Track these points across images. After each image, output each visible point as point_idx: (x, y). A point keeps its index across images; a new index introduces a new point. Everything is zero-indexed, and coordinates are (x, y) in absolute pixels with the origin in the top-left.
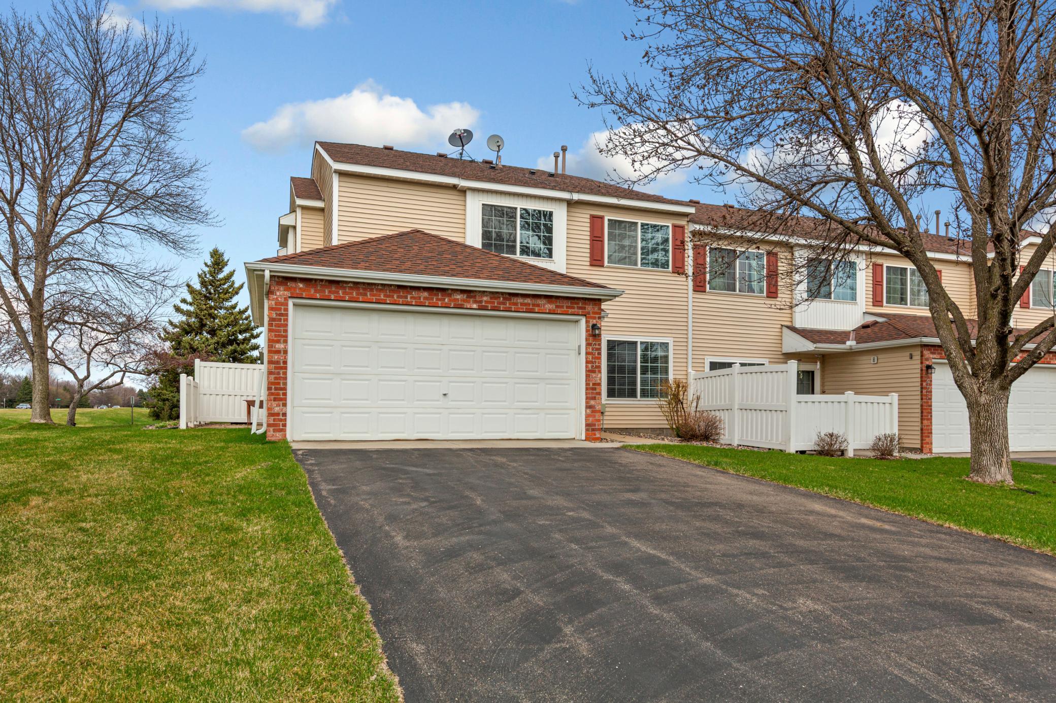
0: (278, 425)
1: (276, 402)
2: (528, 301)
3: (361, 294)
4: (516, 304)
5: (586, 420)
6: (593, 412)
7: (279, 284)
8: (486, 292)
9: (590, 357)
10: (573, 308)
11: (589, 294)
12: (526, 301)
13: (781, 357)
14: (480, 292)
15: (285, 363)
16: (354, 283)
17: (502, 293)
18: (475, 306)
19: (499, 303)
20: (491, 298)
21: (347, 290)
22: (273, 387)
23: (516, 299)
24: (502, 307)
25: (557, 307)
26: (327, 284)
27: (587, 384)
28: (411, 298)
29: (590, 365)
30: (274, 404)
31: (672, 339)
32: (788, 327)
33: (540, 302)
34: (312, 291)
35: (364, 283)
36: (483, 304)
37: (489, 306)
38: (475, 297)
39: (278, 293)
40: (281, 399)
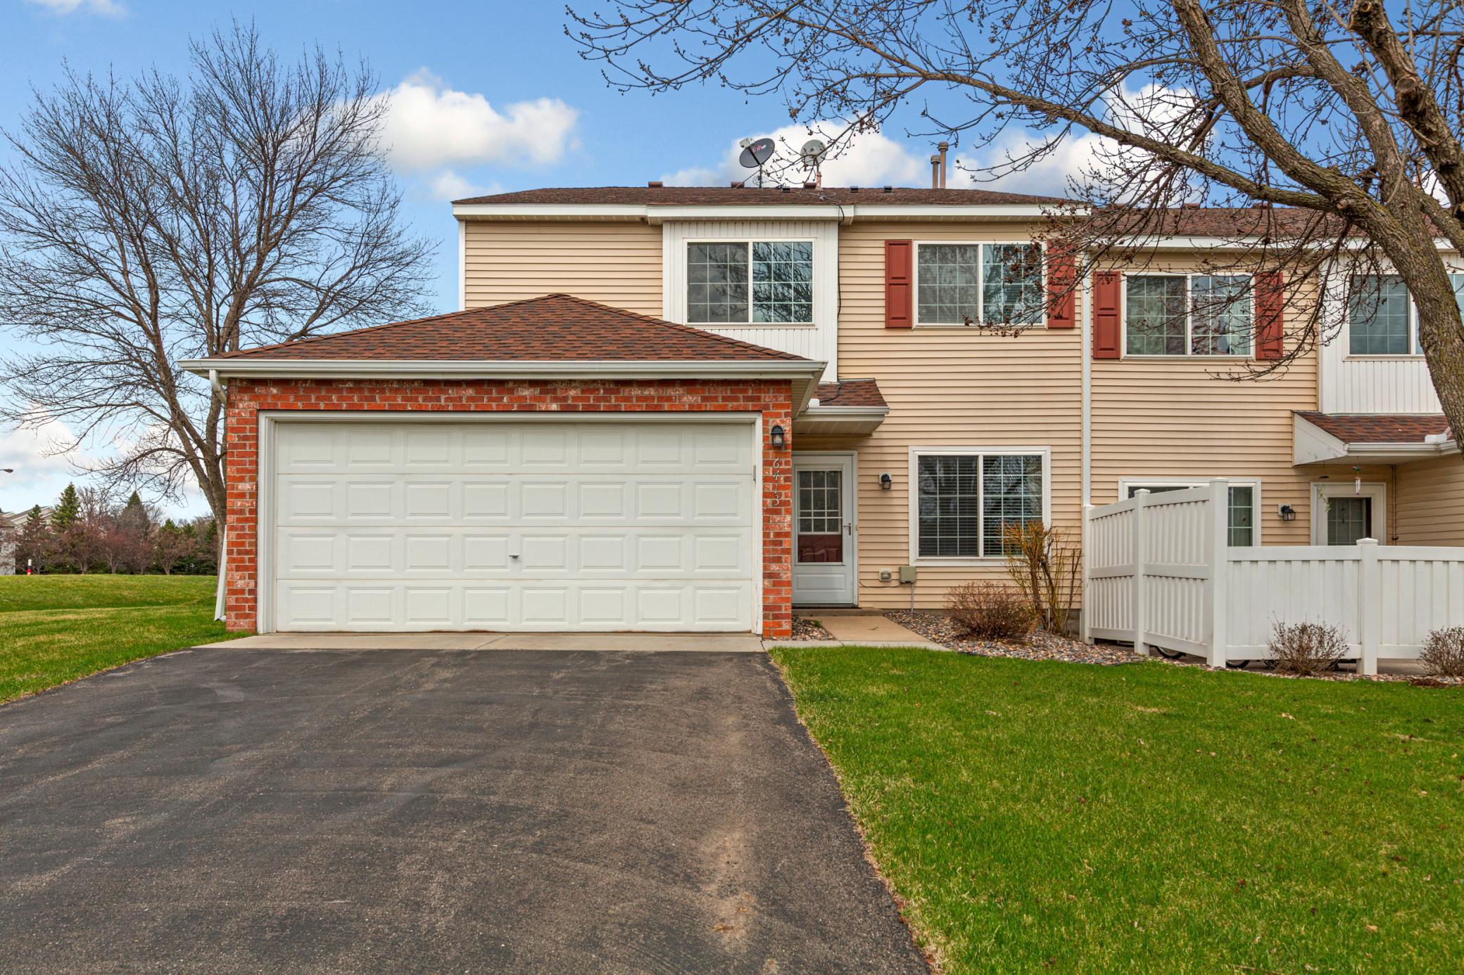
0: (243, 608)
1: (240, 573)
2: (651, 392)
3: (366, 399)
4: (628, 399)
5: (765, 599)
6: (775, 584)
7: (242, 390)
8: (574, 381)
9: (770, 485)
10: (737, 399)
11: (761, 373)
12: (646, 393)
13: (1292, 472)
14: (563, 381)
15: (255, 511)
16: (356, 381)
17: (603, 382)
18: (554, 407)
19: (598, 399)
20: (583, 392)
21: (345, 394)
22: (235, 549)
23: (627, 390)
24: (602, 406)
25: (705, 399)
26: (314, 386)
27: (766, 535)
28: (447, 400)
29: (769, 501)
30: (237, 575)
31: (1049, 449)
32: (1304, 415)
33: (671, 392)
34: (292, 399)
35: (370, 381)
36: (570, 402)
37: (580, 406)
38: (554, 391)
39: (241, 406)
40: (246, 568)
